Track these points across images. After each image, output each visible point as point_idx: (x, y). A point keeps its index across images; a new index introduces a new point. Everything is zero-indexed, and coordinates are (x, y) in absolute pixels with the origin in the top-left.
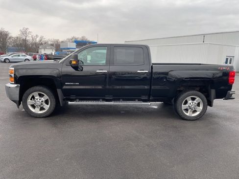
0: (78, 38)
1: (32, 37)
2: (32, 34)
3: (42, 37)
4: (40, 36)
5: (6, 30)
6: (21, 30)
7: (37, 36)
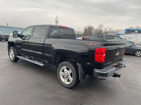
0: (134, 28)
1: (105, 28)
2: (105, 27)
3: (110, 29)
4: (109, 28)
5: (92, 26)
6: (99, 25)
7: (108, 28)
